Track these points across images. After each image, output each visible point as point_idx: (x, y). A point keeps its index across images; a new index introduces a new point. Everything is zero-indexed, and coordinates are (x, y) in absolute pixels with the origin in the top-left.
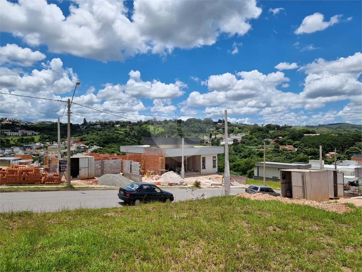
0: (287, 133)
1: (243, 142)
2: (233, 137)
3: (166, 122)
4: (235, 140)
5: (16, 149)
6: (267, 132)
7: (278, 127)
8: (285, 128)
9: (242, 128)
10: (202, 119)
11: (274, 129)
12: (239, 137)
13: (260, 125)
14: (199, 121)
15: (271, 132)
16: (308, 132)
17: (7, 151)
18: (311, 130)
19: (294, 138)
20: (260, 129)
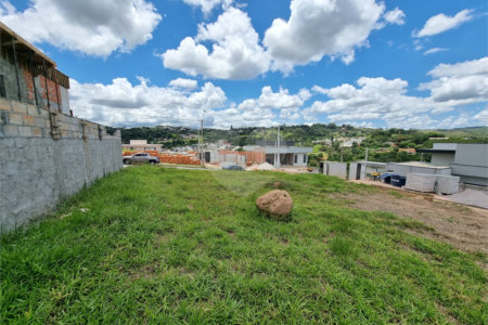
0: (410, 136)
1: (362, 145)
2: (353, 140)
3: (293, 127)
4: (355, 144)
5: (189, 148)
6: (390, 135)
7: (402, 132)
8: (410, 132)
9: (364, 132)
10: (326, 124)
11: (397, 133)
12: (359, 141)
13: (384, 129)
14: (324, 126)
15: (393, 135)
16: (436, 136)
17: (184, 148)
18: (438, 133)
19: (417, 142)
20: (382, 133)
